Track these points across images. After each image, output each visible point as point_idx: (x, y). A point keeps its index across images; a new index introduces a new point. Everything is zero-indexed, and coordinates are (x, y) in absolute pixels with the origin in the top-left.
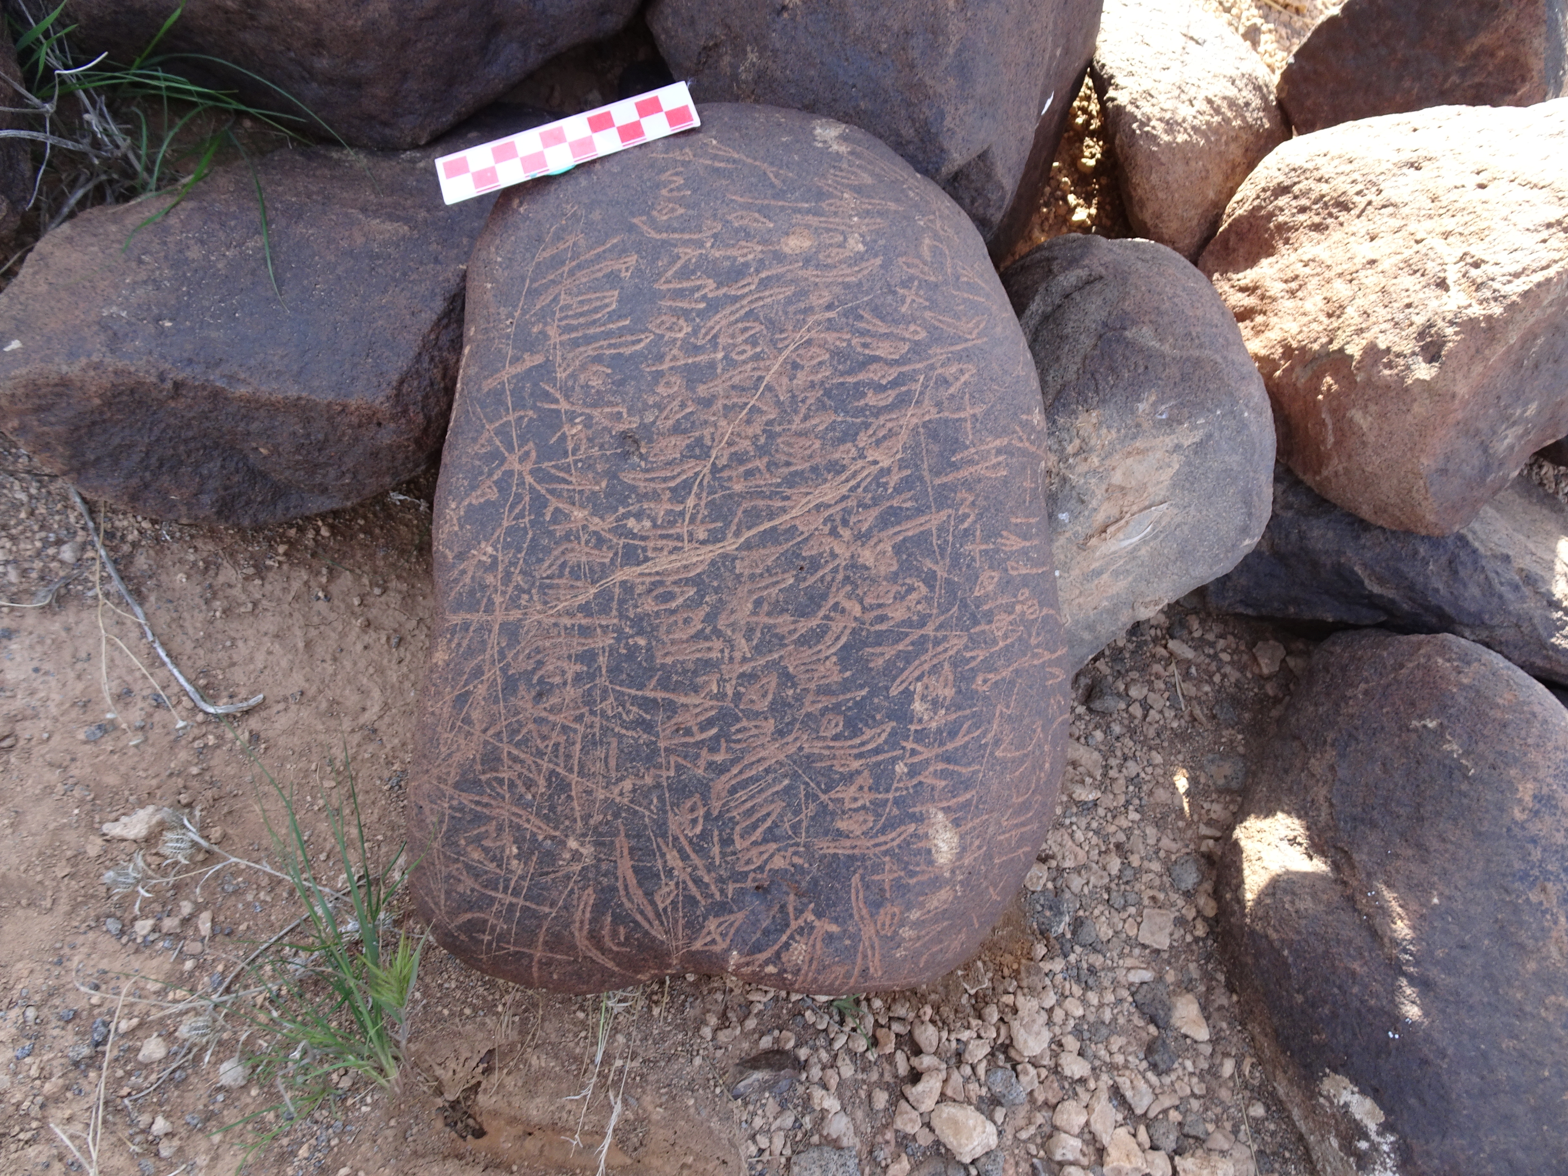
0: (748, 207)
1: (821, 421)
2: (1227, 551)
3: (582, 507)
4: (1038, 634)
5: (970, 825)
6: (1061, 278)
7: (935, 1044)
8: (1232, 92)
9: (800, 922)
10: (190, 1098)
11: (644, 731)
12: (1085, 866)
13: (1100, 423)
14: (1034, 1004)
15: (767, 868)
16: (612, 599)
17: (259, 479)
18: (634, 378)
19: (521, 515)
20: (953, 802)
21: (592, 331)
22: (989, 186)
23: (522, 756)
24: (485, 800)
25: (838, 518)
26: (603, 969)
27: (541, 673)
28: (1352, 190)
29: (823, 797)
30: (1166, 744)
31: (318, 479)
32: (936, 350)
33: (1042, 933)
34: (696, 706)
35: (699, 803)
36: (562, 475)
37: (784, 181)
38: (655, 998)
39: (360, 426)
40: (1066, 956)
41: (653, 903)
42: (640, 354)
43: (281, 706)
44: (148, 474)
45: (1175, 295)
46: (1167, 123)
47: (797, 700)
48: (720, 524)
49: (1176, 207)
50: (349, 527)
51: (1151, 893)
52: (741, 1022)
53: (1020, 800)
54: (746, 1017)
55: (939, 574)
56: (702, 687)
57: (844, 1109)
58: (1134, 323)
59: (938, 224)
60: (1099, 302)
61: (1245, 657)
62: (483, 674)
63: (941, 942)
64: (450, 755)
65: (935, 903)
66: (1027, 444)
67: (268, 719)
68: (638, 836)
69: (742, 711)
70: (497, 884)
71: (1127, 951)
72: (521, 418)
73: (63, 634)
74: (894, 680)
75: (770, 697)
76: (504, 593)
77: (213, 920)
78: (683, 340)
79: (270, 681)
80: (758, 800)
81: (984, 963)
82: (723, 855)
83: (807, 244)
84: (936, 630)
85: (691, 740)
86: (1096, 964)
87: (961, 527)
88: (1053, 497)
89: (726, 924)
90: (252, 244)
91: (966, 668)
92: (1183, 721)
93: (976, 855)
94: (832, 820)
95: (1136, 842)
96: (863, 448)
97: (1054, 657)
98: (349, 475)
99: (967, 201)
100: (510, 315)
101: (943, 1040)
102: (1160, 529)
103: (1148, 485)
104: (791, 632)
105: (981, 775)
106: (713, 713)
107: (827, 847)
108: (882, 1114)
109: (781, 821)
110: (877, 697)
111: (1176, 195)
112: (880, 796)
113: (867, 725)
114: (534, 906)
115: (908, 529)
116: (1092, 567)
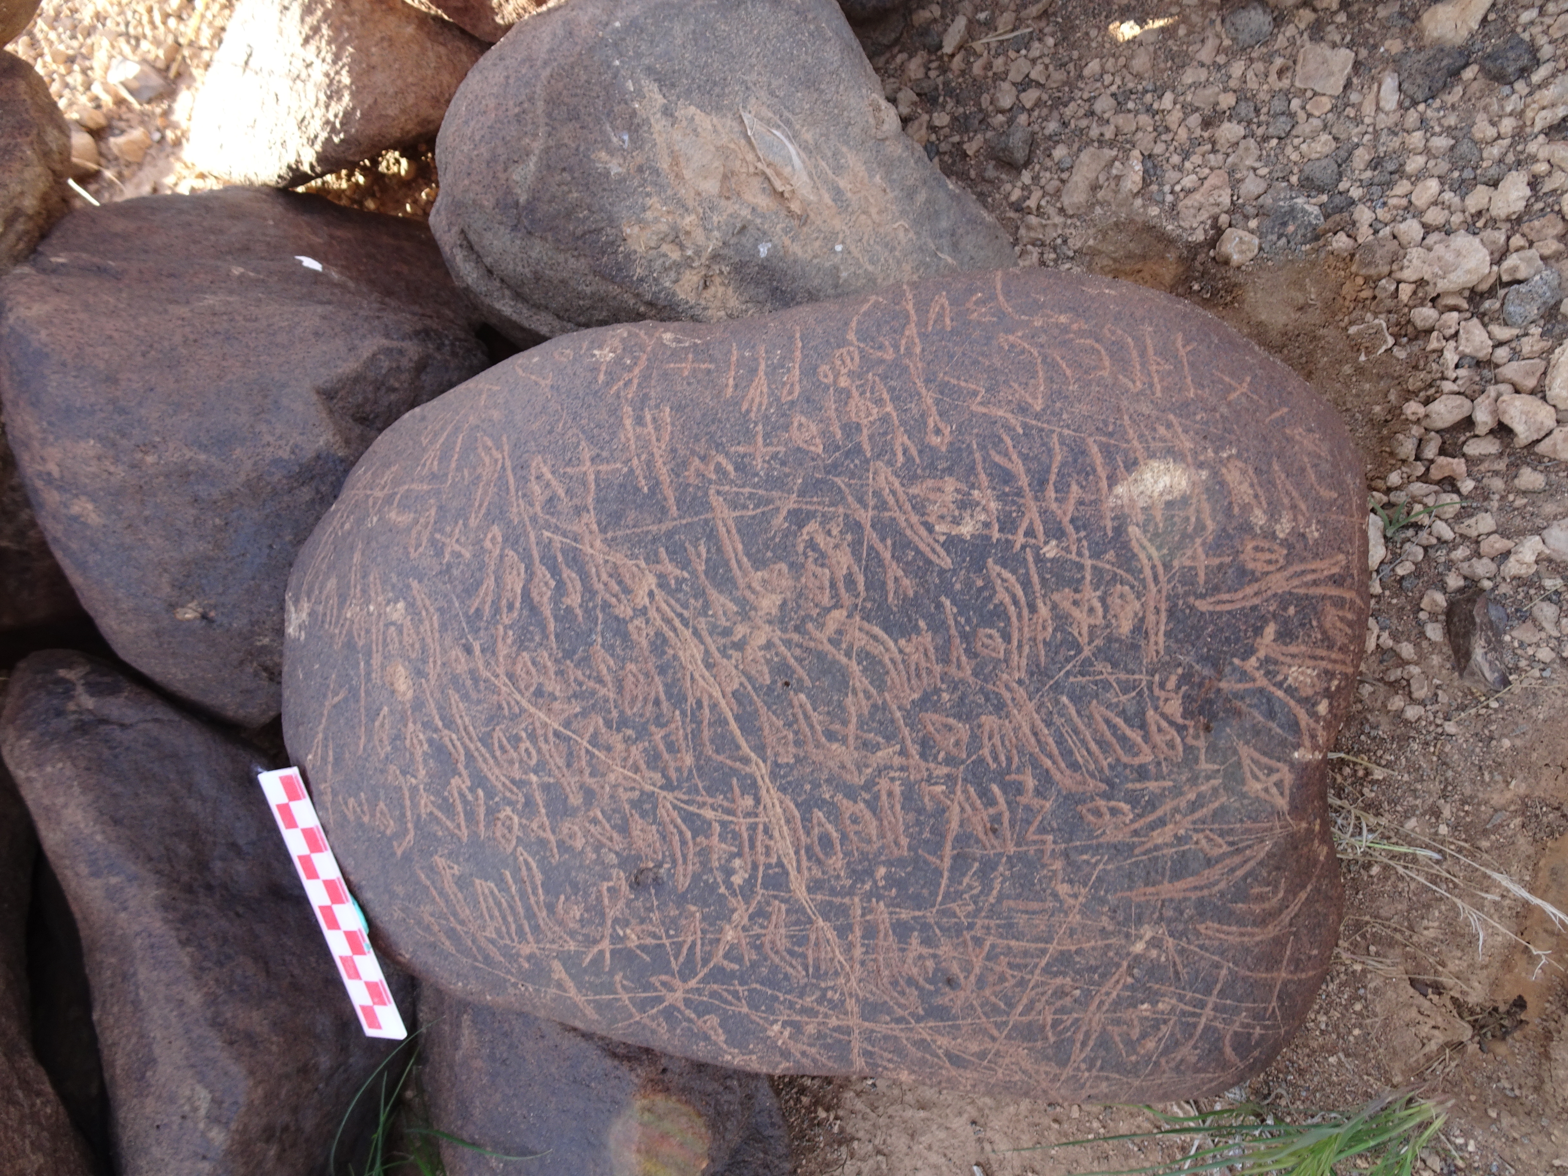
0: (369, 732)
1: (604, 662)
2: (805, 20)
3: (721, 930)
4: (881, 347)
5: (1135, 443)
6: (470, 281)
7: (1460, 400)
8: (296, 10)
11: (994, 869)
12: (1231, 172)
13: (639, 221)
14: (1415, 254)
15: (1180, 721)
16: (830, 903)
17: (739, 1158)
18: (568, 872)
19: (735, 994)
20: (1102, 473)
21: (521, 911)
22: (371, 375)
23: (1025, 1001)
24: (1080, 1036)
25: (722, 641)
26: (1308, 901)
27: (921, 981)
29: (1087, 652)
32: (514, 513)
33: (1317, 238)
34: (963, 810)
35: (1090, 805)
36: (685, 951)
37: (341, 687)
38: (1361, 773)
39: (667, 1090)
40: (1353, 203)
41: (1220, 859)
42: (541, 862)
43: (987, 1147)
46: (330, 98)
47: (955, 688)
48: (735, 781)
49: (423, 79)
51: (1273, 77)
52: (1403, 663)
53: (1107, 363)
54: (1398, 656)
55: (792, 506)
56: (939, 802)
57: (1538, 531)
58: (509, 192)
59: (378, 493)
60: (489, 235)
62: (923, 1041)
63: (1303, 470)
64: (1024, 1071)
65: (1245, 487)
66: (637, 371)
67: (1000, 1163)
68: (1130, 876)
69: (969, 756)
70: (1188, 1024)
71: (1352, 112)
72: (624, 987)
74: (931, 563)
75: (951, 721)
76: (826, 1016)
78: (521, 817)
80: (1087, 734)
81: (1351, 323)
82: (1159, 777)
83: (401, 669)
84: (865, 506)
85: (1007, 816)
86: (1367, 157)
87: (733, 475)
88: (739, 268)
89: (1255, 769)
90: (493, 1163)
91: (918, 461)
92: (1047, 30)
93: (1180, 430)
94: (1118, 640)
95: (1203, 98)
96: (634, 610)
97: (914, 317)
98: (728, 1082)
99: (393, 397)
100: (515, 985)
101: (1455, 387)
102: (776, 118)
103: (719, 144)
104: (868, 696)
105: (1066, 432)
106: (972, 790)
107: (1156, 645)
108: (1553, 476)
109: (1117, 705)
110: (953, 585)
111: (410, 80)
112: (1088, 577)
113: (991, 597)
114: (1219, 986)
115: (735, 550)
116: (829, 202)
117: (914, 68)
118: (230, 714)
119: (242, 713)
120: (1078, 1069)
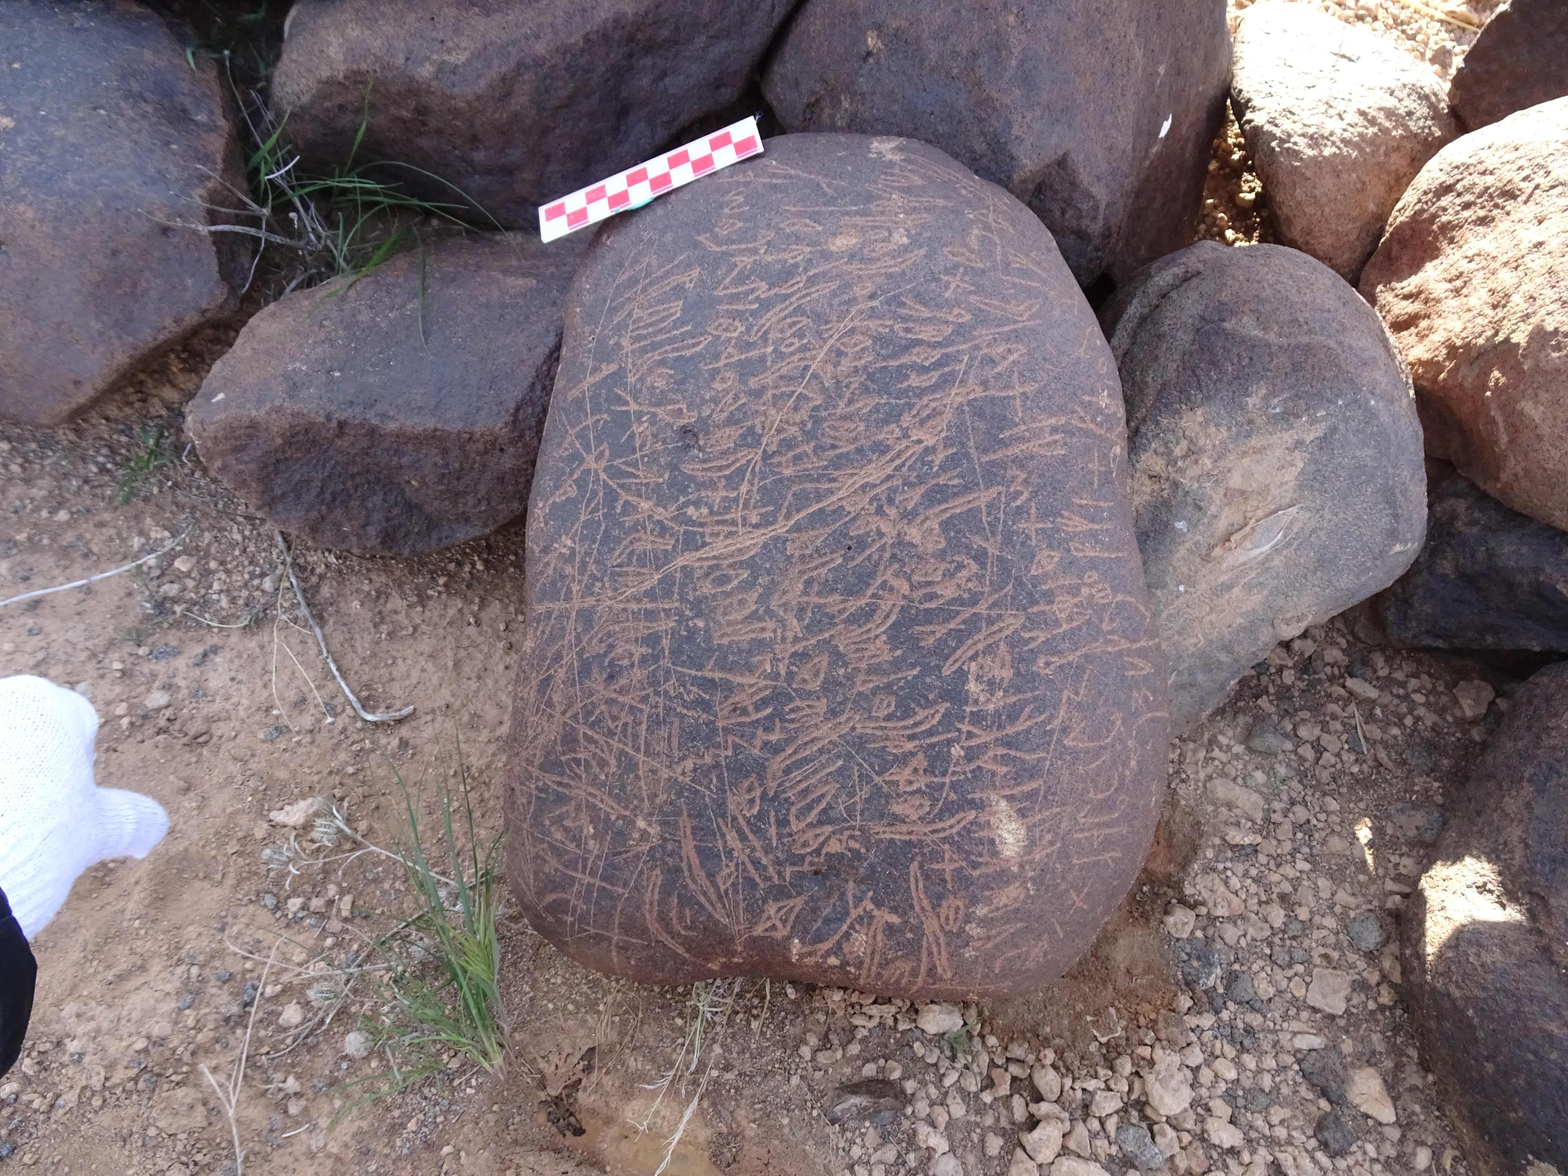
0: (800, 214)
1: (865, 405)
2: (1375, 559)
3: (648, 498)
4: (1112, 620)
5: (1039, 817)
6: (1156, 279)
7: (1057, 1091)
8: (1390, 102)
9: (860, 911)
10: (319, 1062)
11: (703, 710)
12: (1242, 917)
13: (1207, 422)
14: (1176, 1059)
15: (824, 852)
16: (673, 584)
17: (415, 511)
18: (693, 377)
19: (596, 510)
20: (1016, 791)
21: (658, 338)
22: (1077, 195)
23: (596, 736)
24: (566, 780)
25: (884, 497)
26: (675, 955)
27: (611, 656)
28: (1517, 178)
29: (877, 779)
30: (1344, 790)
31: (461, 509)
32: (981, 331)
33: (1187, 984)
34: (752, 686)
35: (756, 784)
36: (631, 470)
37: (835, 190)
38: (755, 1012)
39: (486, 452)
40: (1217, 1013)
41: (714, 884)
42: (700, 354)
43: (429, 718)
44: (324, 508)
45: (1278, 282)
46: (1312, 137)
47: (848, 679)
48: (771, 508)
49: (1327, 222)
50: (501, 562)
51: (1322, 951)
52: (844, 1046)
53: (1100, 796)
54: (849, 1042)
55: (990, 551)
56: (757, 667)
57: (952, 1150)
58: (1233, 313)
59: (991, 217)
60: (1196, 296)
61: (1444, 699)
62: (562, 659)
63: (1017, 946)
64: (535, 737)
65: (1005, 900)
66: (1092, 426)
67: (417, 728)
68: (700, 815)
69: (795, 690)
70: (577, 864)
71: (1293, 1012)
72: (598, 421)
73: (258, 650)
74: (946, 660)
75: (822, 676)
76: (580, 581)
77: (353, 903)
78: (738, 339)
79: (422, 694)
80: (813, 781)
81: (1118, 1010)
82: (780, 836)
83: (854, 241)
84: (990, 608)
85: (748, 720)
86: (1254, 1024)
87: (1013, 504)
88: (1166, 504)
89: (786, 909)
90: (409, 306)
91: (1025, 649)
92: (1365, 767)
93: (1049, 851)
94: (887, 803)
95: (1305, 893)
96: (907, 428)
97: (1135, 646)
98: (484, 502)
99: (1057, 213)
100: (593, 332)
101: (1067, 1088)
102: (1292, 535)
103: (1272, 487)
104: (841, 612)
105: (1048, 763)
106: (767, 692)
107: (883, 832)
108: (996, 1162)
109: (836, 803)
110: (929, 676)
111: (1327, 209)
112: (936, 780)
113: (920, 705)
114: (608, 887)
115: (955, 507)
116: (1220, 580)
117: (1334, 654)
118: (776, 68)
119: (776, 78)
120: (538, 779)
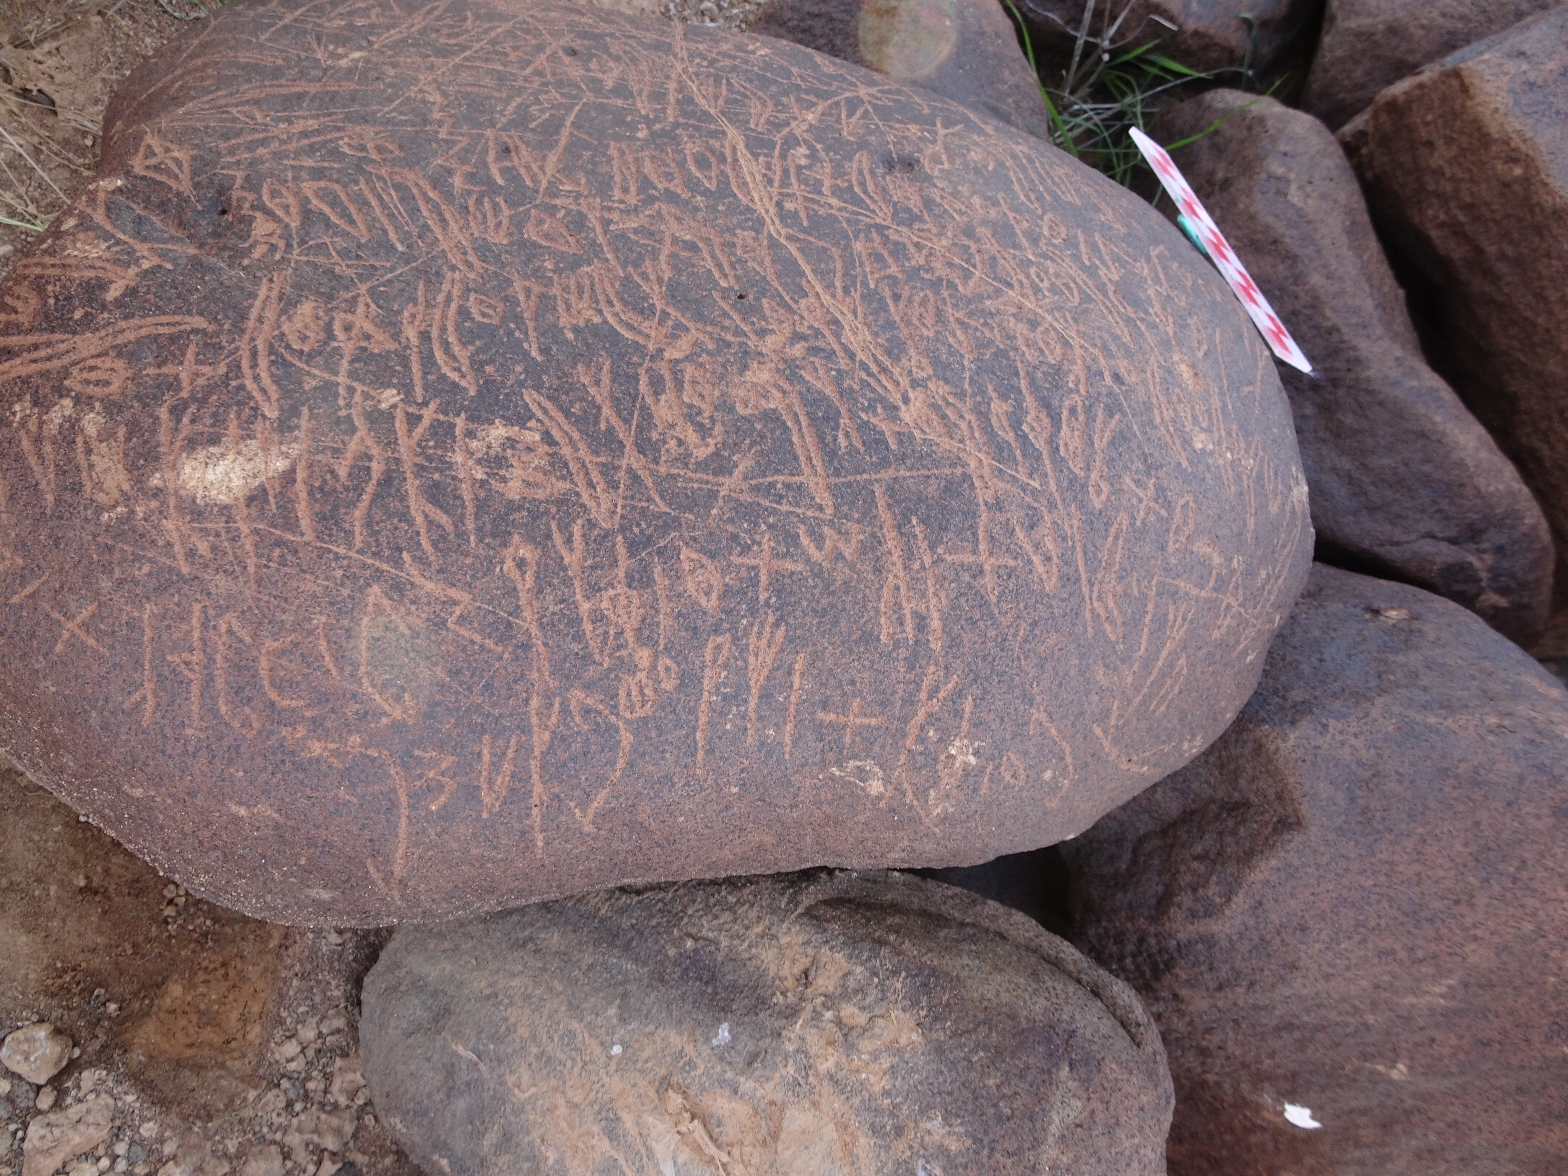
0: (1212, 344)
1: (959, 339)
3: (820, 121)
5: (245, 529)
9: (144, 254)
11: (512, 121)
13: (899, 1052)
15: (258, 215)
16: (701, 121)
18: (986, 183)
19: (805, 80)
20: (300, 489)
21: (1032, 173)
23: (494, 34)
24: (437, 12)
25: (820, 343)
27: (605, 57)
29: (363, 288)
32: (1076, 519)
34: (542, 169)
35: (389, 156)
36: (858, 114)
37: (1248, 398)
41: (241, 104)
42: (1016, 197)
47: (536, 271)
48: (805, 224)
53: (263, 665)
55: (727, 481)
56: (569, 176)
59: (1233, 603)
60: (1104, 1031)
65: (100, 464)
66: (921, 715)
68: (354, 100)
69: (529, 210)
70: (315, 12)
72: (920, 106)
74: (550, 398)
75: (544, 243)
76: (709, 51)
78: (1041, 233)
80: (379, 214)
82: (298, 169)
83: (1189, 384)
84: (630, 470)
85: (490, 159)
87: (802, 530)
88: (760, 1003)
89: (177, 171)
91: (554, 525)
93: (177, 548)
94: (318, 293)
96: (926, 387)
97: (534, 765)
99: (1198, 849)
104: (645, 277)
105: (341, 550)
106: (528, 182)
107: (271, 287)
109: (335, 234)
110: (525, 370)
112: (345, 363)
113: (477, 352)
114: (273, 29)
115: (802, 437)
116: (625, 1116)
